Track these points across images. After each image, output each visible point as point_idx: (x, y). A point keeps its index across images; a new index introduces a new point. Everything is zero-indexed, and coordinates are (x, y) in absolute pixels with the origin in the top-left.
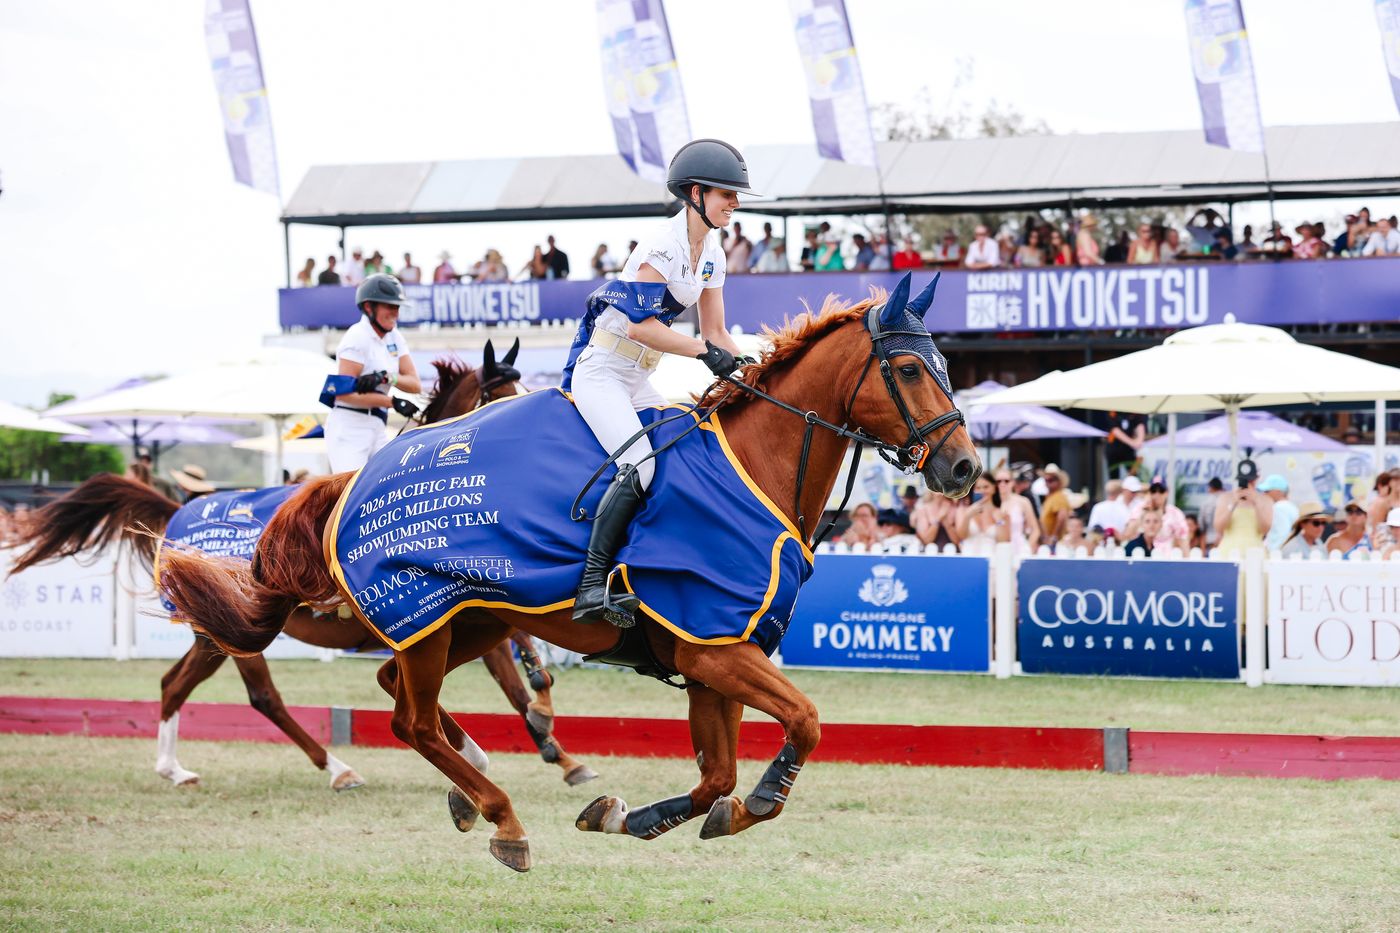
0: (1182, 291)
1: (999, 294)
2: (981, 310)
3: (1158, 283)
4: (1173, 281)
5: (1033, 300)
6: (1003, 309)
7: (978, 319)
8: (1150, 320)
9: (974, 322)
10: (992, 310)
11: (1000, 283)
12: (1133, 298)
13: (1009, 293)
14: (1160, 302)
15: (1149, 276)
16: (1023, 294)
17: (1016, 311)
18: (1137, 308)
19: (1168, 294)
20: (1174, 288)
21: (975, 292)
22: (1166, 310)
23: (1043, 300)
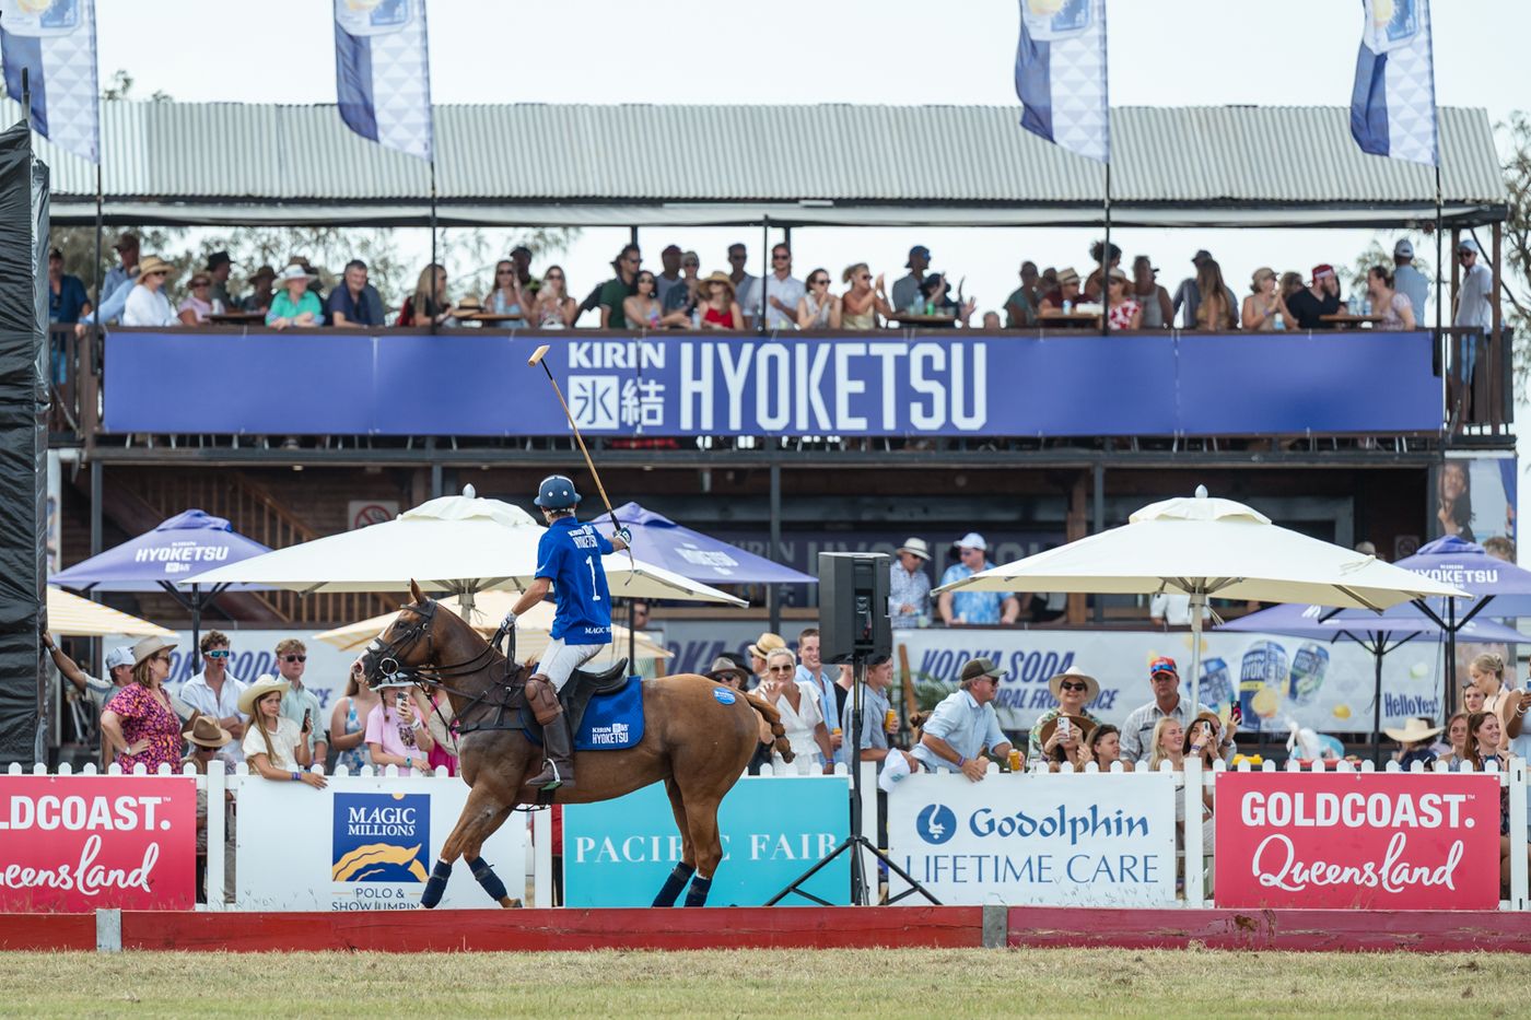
0: (944, 378)
1: (623, 375)
2: (593, 400)
3: (902, 364)
4: (928, 361)
5: (688, 387)
6: (630, 400)
7: (588, 415)
8: (889, 423)
9: (580, 420)
10: (611, 401)
11: (625, 358)
12: (859, 387)
13: (641, 373)
14: (906, 394)
15: (888, 352)
16: (669, 377)
17: (654, 402)
18: (865, 405)
19: (918, 383)
20: (929, 373)
21: (581, 371)
22: (916, 409)
23: (706, 386)
